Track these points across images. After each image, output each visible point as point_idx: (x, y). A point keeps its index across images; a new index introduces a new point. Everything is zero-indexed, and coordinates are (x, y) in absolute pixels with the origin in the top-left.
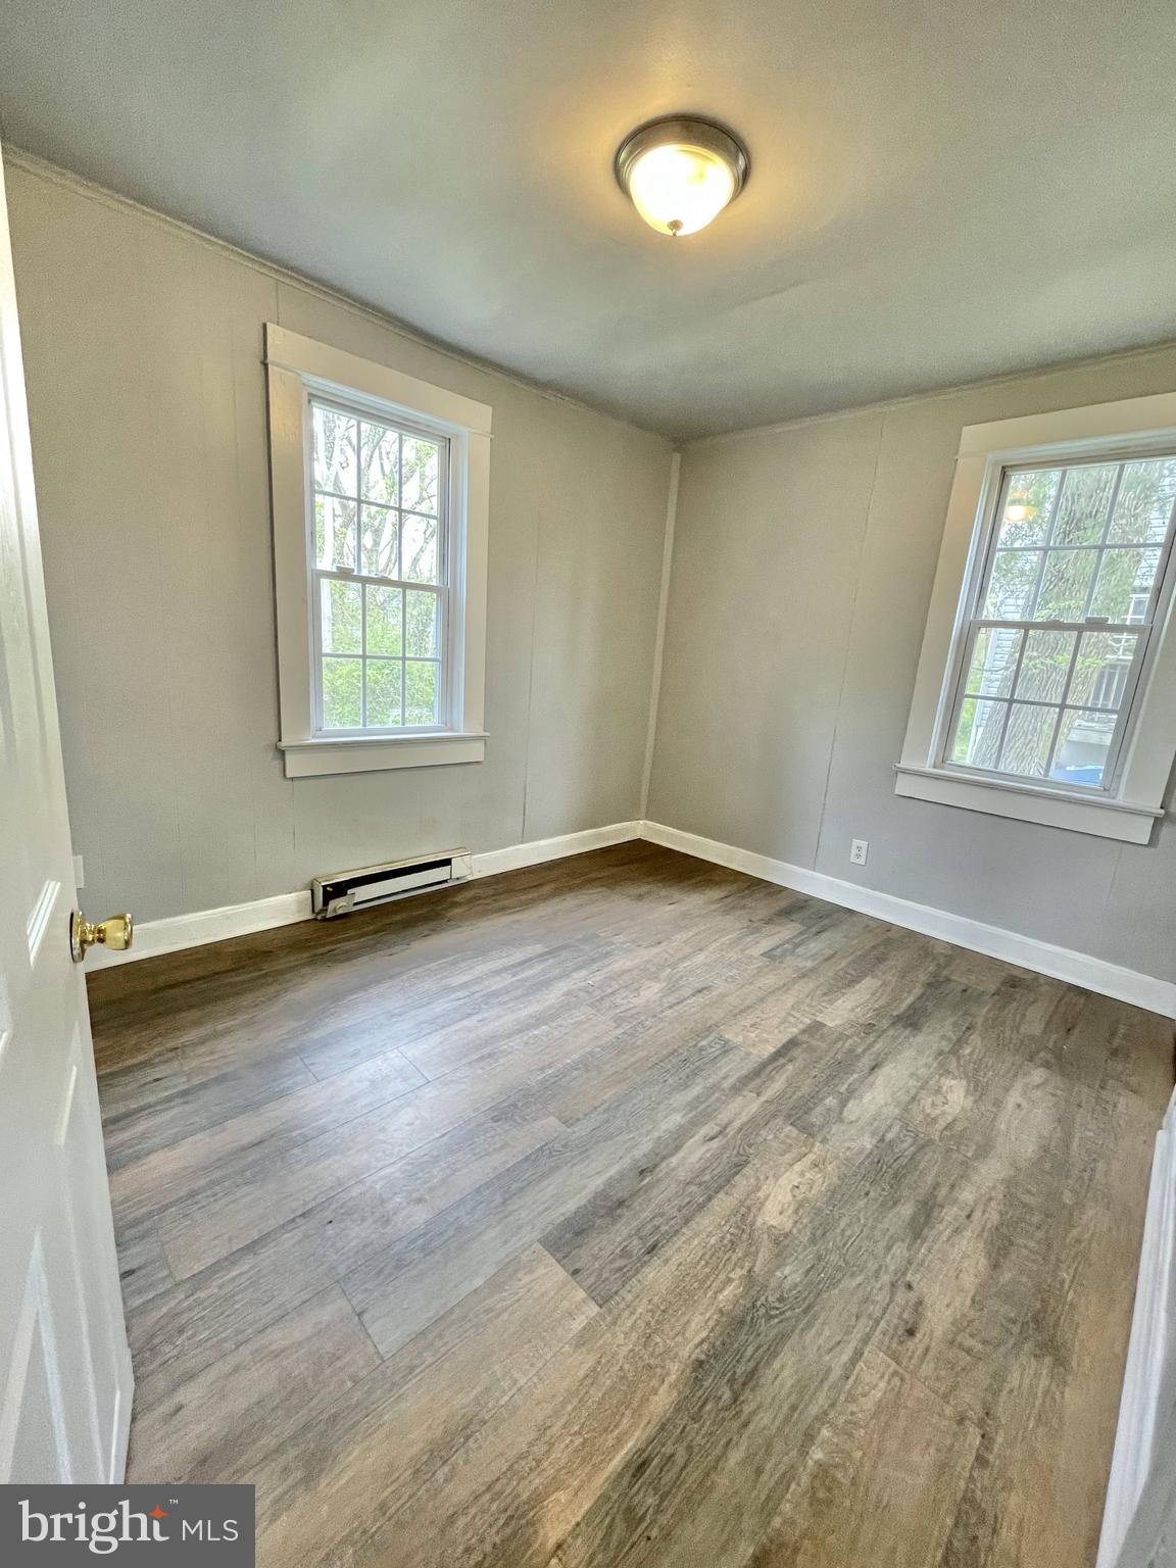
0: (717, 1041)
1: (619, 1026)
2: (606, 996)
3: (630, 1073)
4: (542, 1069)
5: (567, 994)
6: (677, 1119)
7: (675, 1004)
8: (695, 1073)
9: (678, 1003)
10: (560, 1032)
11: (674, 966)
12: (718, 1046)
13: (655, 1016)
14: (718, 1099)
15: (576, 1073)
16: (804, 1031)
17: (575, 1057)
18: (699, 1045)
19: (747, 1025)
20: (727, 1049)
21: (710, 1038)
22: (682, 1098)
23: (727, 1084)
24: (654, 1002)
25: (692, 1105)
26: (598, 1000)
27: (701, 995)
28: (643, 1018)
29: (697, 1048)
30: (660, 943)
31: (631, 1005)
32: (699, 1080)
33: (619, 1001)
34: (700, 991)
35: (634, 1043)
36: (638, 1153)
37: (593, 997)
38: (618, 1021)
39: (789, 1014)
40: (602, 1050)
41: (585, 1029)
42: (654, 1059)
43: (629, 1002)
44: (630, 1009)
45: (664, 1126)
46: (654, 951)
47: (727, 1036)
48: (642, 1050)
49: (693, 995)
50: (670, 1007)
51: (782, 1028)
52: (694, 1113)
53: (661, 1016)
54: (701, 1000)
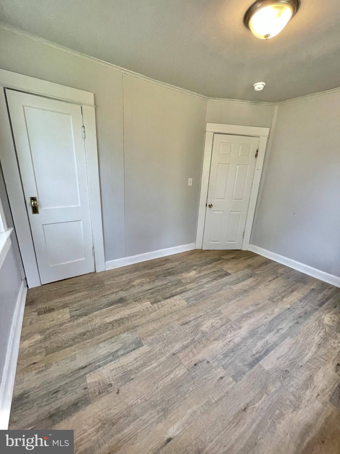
0: (189, 302)
1: (220, 310)
2: (225, 324)
3: (217, 296)
4: (240, 300)
5: (240, 328)
6: (207, 286)
7: (199, 317)
8: (200, 294)
9: (197, 318)
10: (239, 310)
11: (193, 341)
12: (190, 300)
13: (207, 313)
14: (196, 288)
15: (231, 298)
16: (160, 301)
17: (232, 302)
18: (196, 301)
19: (177, 306)
20: (187, 300)
21: (191, 303)
22: (205, 289)
23: (193, 290)
24: (206, 319)
25: (203, 288)
26: (228, 322)
27: (187, 321)
28: (211, 313)
29: (197, 300)
30: (195, 365)
31: (215, 319)
32: (199, 292)
33: (220, 321)
34: (187, 323)
35: (215, 304)
36: (216, 282)
37: (230, 324)
38: (220, 313)
39: (159, 308)
40: (224, 303)
41: (231, 310)
42: (210, 299)
43: (216, 320)
44: (216, 317)
45: (210, 285)
46: (199, 357)
47: (186, 303)
48: (213, 302)
49: (190, 321)
50: (201, 316)
51: (166, 303)
52: (203, 286)
53: (205, 313)
54: (188, 318)
